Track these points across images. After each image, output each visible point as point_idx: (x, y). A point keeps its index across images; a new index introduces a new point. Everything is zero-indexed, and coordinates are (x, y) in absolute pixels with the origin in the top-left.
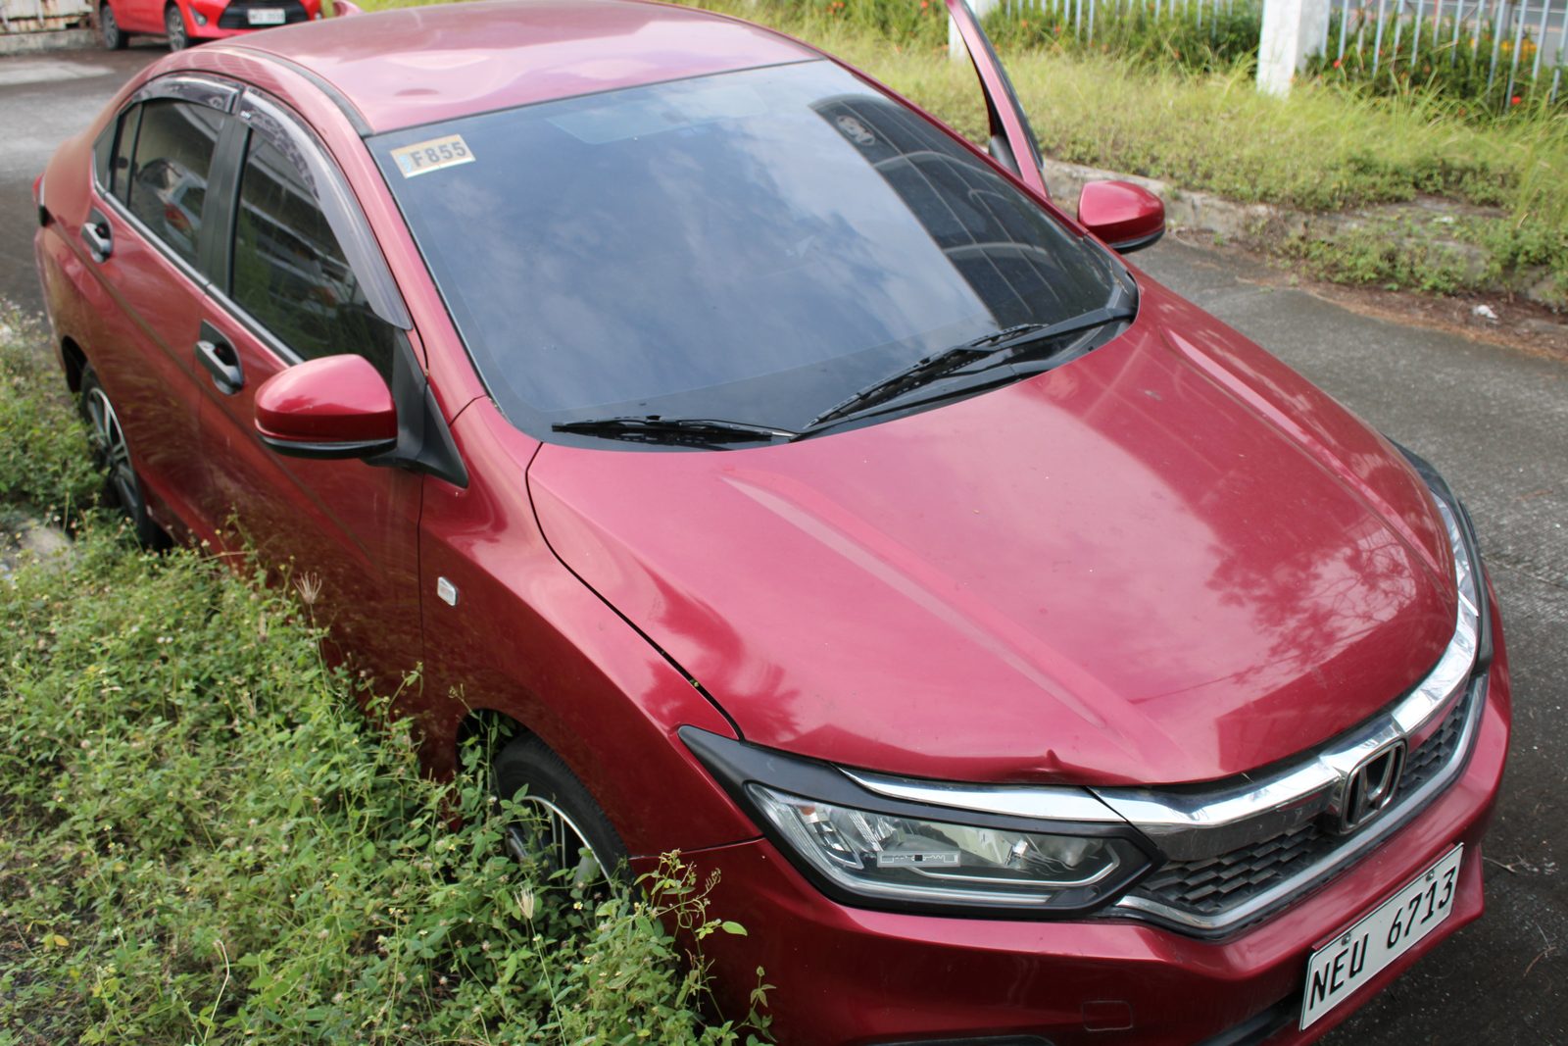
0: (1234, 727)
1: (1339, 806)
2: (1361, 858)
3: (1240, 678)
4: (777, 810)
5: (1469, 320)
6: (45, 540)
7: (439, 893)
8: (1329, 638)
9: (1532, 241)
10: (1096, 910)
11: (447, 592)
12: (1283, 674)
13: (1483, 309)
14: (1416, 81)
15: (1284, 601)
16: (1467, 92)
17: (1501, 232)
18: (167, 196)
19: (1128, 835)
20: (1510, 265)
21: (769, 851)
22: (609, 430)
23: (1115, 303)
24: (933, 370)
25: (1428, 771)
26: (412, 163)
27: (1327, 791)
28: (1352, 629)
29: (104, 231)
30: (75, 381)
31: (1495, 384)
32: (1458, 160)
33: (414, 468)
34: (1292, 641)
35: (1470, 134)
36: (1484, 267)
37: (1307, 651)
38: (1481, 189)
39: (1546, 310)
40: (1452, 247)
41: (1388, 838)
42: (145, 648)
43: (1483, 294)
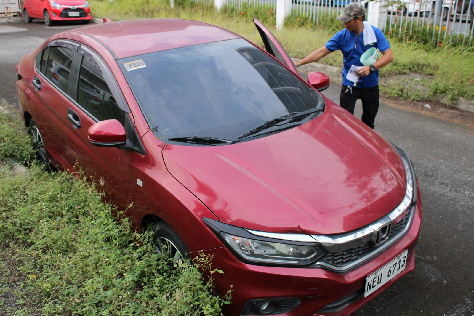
0: (348, 219)
1: (374, 239)
2: (381, 253)
3: (350, 206)
4: (228, 239)
5: (423, 108)
6: (20, 169)
7: (138, 263)
8: (374, 196)
9: (441, 86)
10: (310, 265)
11: (140, 183)
12: (362, 205)
13: (427, 105)
14: (411, 38)
15: (363, 186)
16: (425, 42)
17: (432, 83)
18: (52, 70)
19: (319, 246)
20: (435, 93)
21: (226, 249)
22: (183, 140)
23: (319, 106)
24: (270, 124)
25: (399, 231)
26: (129, 67)
27: (371, 235)
28: (381, 194)
29: (39, 82)
30: (27, 124)
31: (429, 127)
32: (422, 62)
33: (131, 150)
34: (365, 196)
35: (426, 54)
36: (428, 93)
37: (368, 199)
38: (428, 71)
39: (445, 106)
40: (419, 87)
41: (388, 248)
42: (53, 198)
43: (427, 101)
